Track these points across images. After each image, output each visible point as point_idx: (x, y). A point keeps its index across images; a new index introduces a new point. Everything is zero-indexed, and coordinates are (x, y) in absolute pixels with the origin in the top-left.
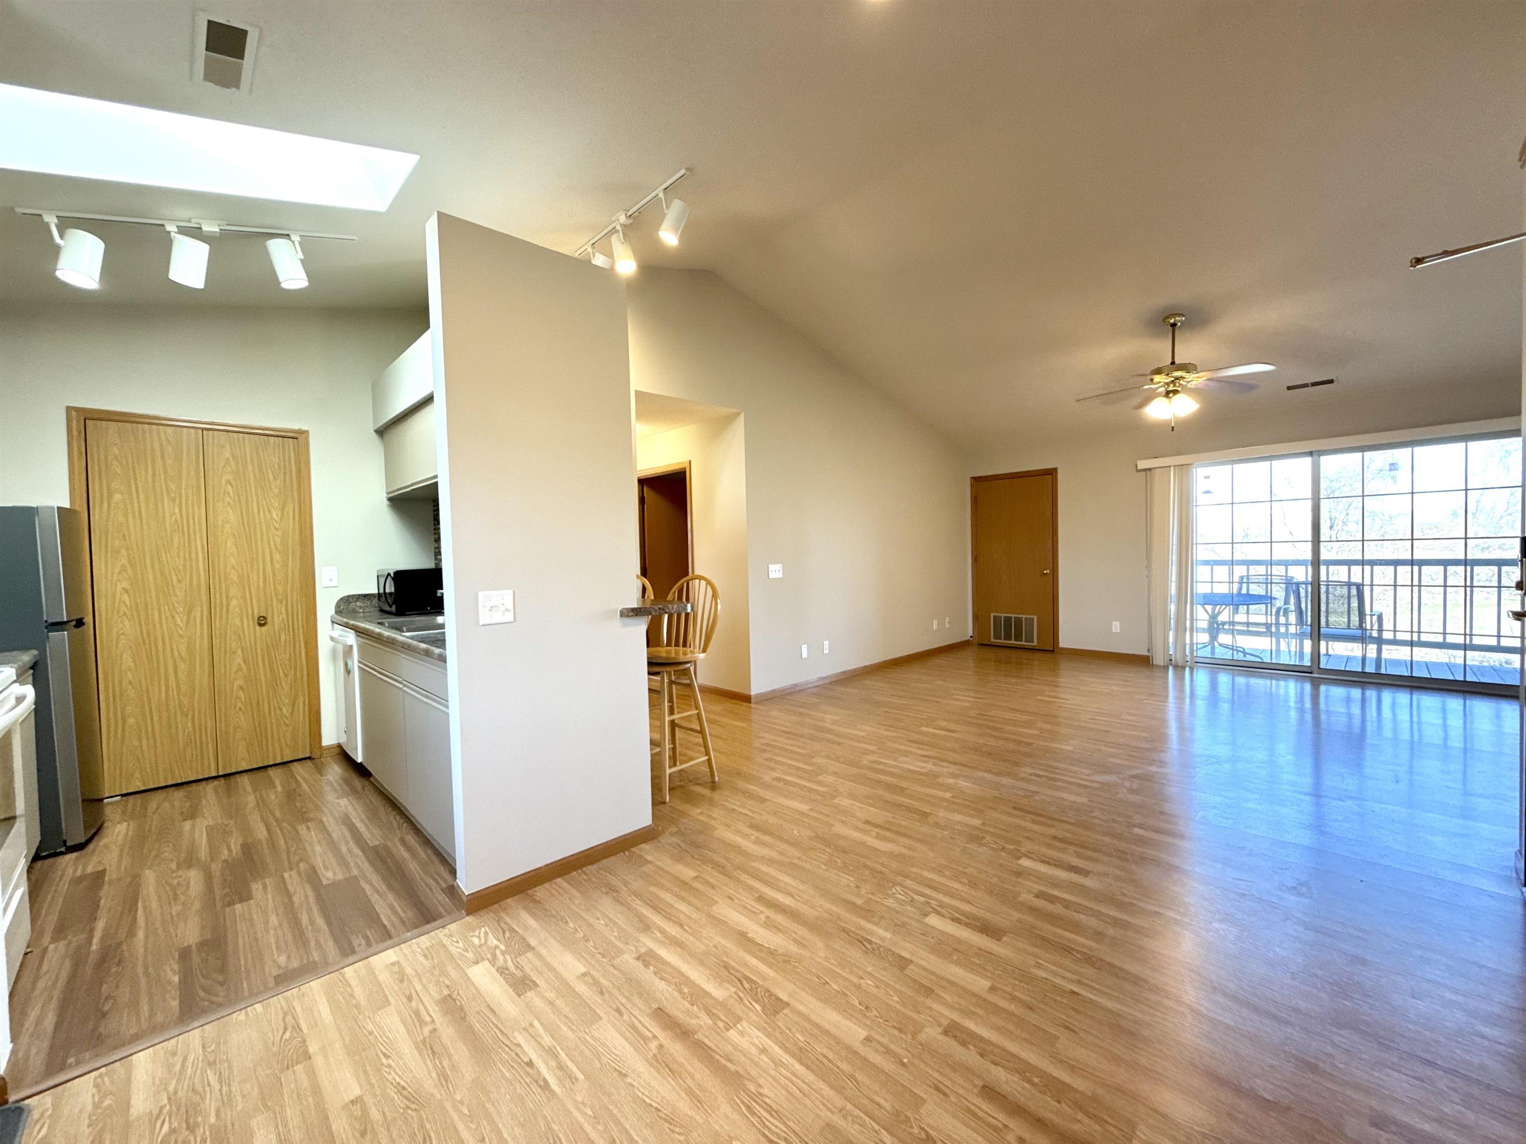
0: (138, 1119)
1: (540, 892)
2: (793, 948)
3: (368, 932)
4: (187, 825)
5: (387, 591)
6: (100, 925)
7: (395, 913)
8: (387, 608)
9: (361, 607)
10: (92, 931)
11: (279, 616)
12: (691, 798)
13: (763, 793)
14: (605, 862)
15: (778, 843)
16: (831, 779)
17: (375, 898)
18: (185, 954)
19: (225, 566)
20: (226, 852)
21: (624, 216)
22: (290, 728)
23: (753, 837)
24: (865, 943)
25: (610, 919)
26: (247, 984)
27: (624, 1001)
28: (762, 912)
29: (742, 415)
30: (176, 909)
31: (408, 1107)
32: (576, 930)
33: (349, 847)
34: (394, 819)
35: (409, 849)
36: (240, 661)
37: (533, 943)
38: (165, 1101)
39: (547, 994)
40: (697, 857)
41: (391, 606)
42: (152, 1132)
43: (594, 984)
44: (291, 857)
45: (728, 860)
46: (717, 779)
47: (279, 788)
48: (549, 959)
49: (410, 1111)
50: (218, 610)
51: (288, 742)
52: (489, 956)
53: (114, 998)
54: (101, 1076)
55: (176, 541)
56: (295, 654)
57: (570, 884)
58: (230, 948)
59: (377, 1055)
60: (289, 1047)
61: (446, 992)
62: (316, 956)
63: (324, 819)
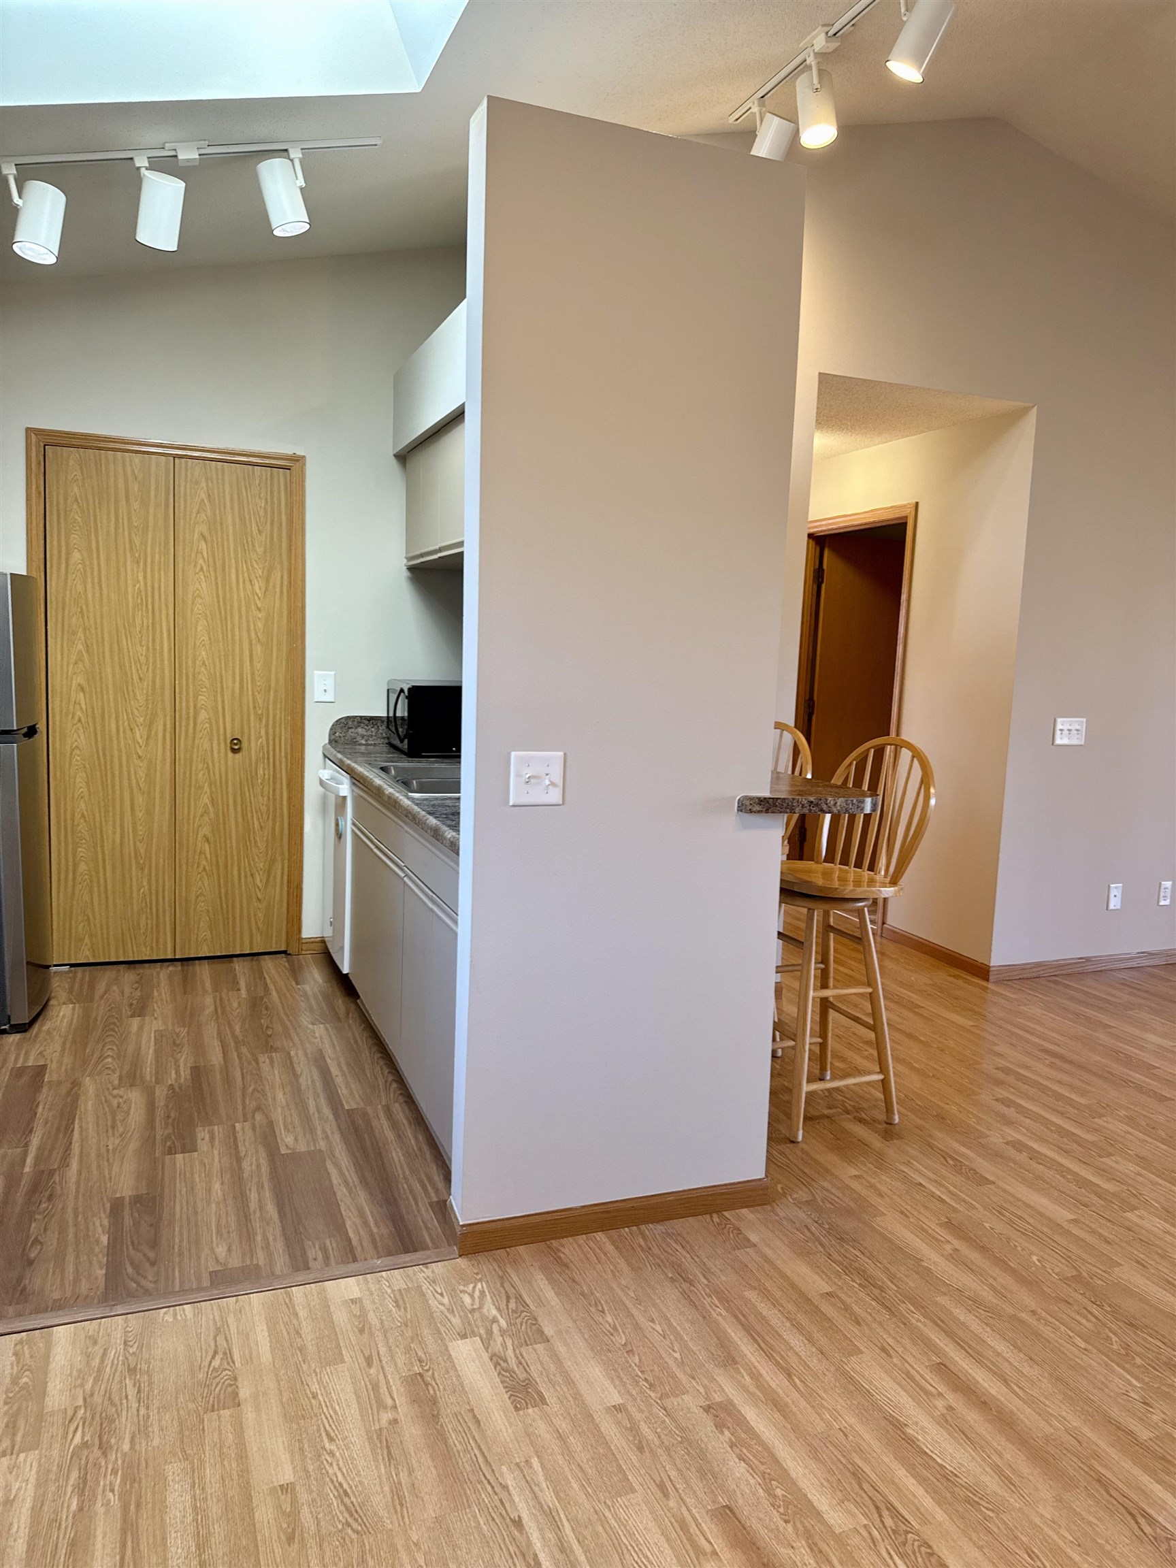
0: (52, 1414)
1: (570, 1248)
2: (991, 1483)
3: (328, 1242)
4: (135, 1023)
5: (399, 714)
6: (35, 1141)
7: (365, 1223)
8: (397, 742)
9: (363, 737)
10: (27, 1145)
11: (257, 741)
12: (846, 1147)
13: (984, 1166)
14: (678, 1225)
15: (995, 1271)
16: (1131, 1168)
17: (341, 1192)
18: (116, 1208)
19: (194, 661)
20: (174, 1075)
21: (823, 36)
22: (265, 904)
23: (948, 1248)
24: (1141, 1520)
25: (670, 1325)
26: (180, 1272)
27: (673, 1474)
28: (940, 1394)
29: (1033, 414)
30: (113, 1142)
31: (349, 1525)
32: (615, 1328)
33: (317, 1104)
34: (380, 1073)
35: (394, 1125)
36: (206, 799)
37: (549, 1330)
38: (81, 1402)
39: (557, 1422)
40: (836, 1256)
41: (402, 741)
42: (65, 1437)
43: (631, 1429)
44: (247, 1102)
45: (892, 1278)
46: (897, 1119)
47: (244, 993)
48: (568, 1364)
49: (349, 1531)
50: (183, 723)
51: (261, 926)
52: (482, 1331)
53: (41, 1243)
54: (21, 1342)
55: (138, 621)
56: (275, 799)
57: (617, 1248)
58: (165, 1216)
59: (318, 1430)
60: (218, 1380)
61: (417, 1369)
62: (261, 1258)
63: (292, 1053)
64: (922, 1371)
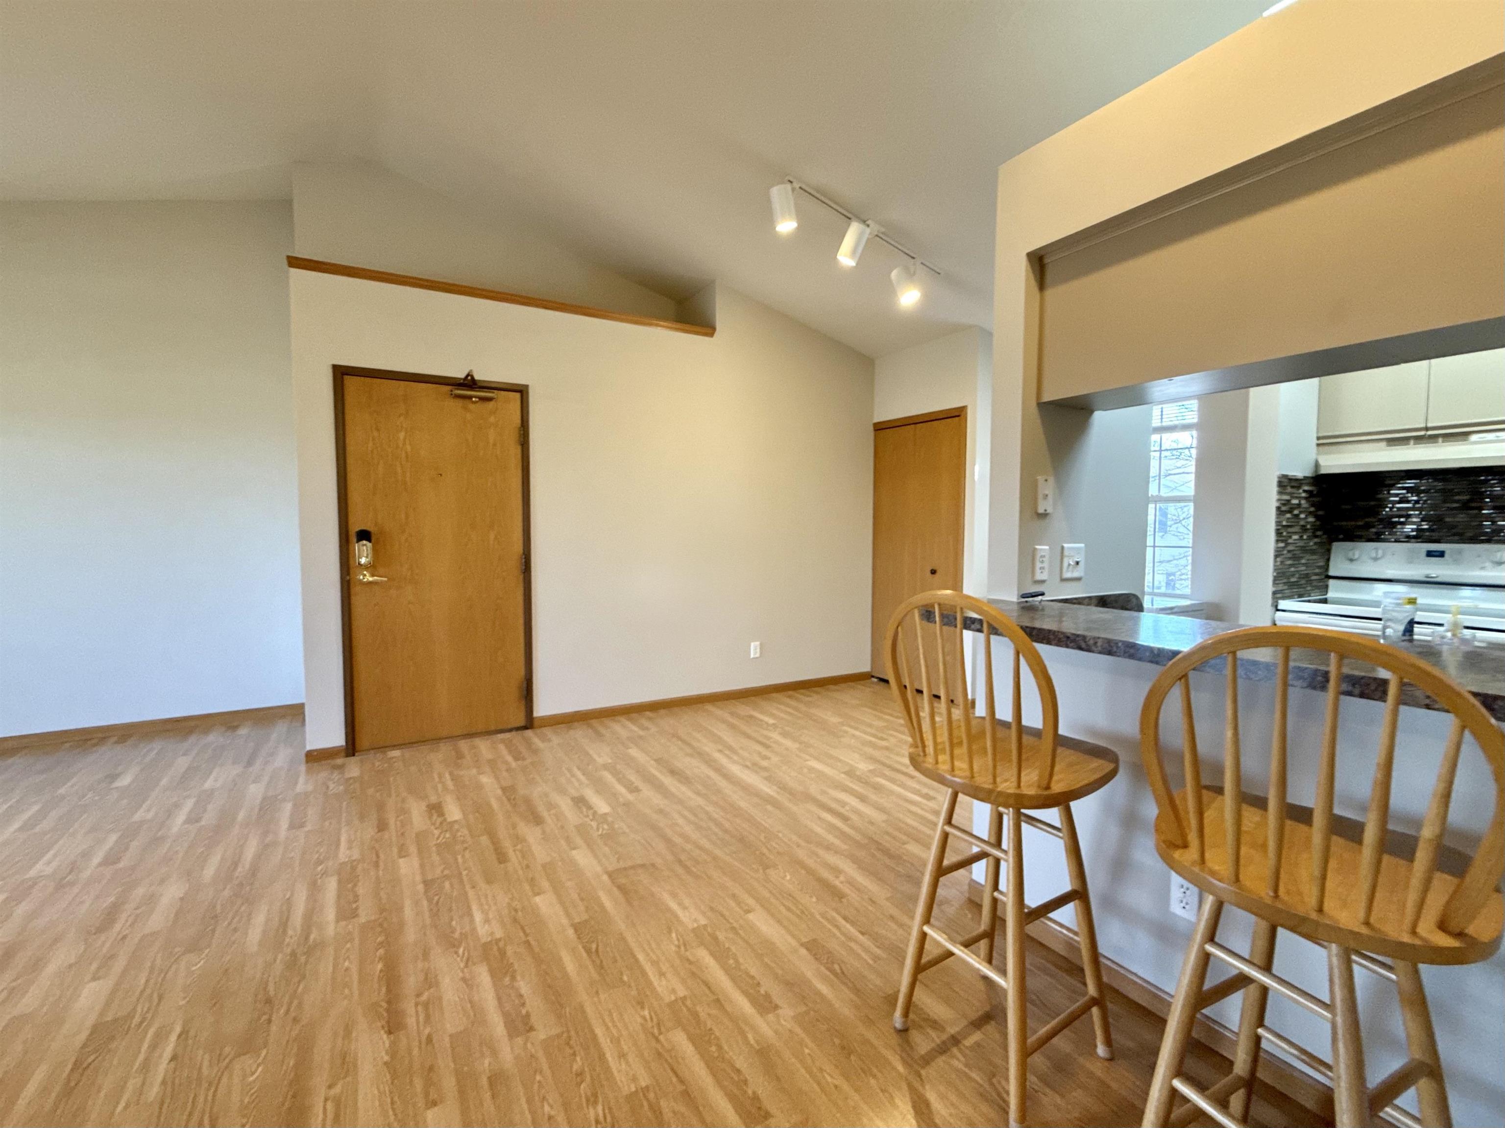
64: (854, 817)
